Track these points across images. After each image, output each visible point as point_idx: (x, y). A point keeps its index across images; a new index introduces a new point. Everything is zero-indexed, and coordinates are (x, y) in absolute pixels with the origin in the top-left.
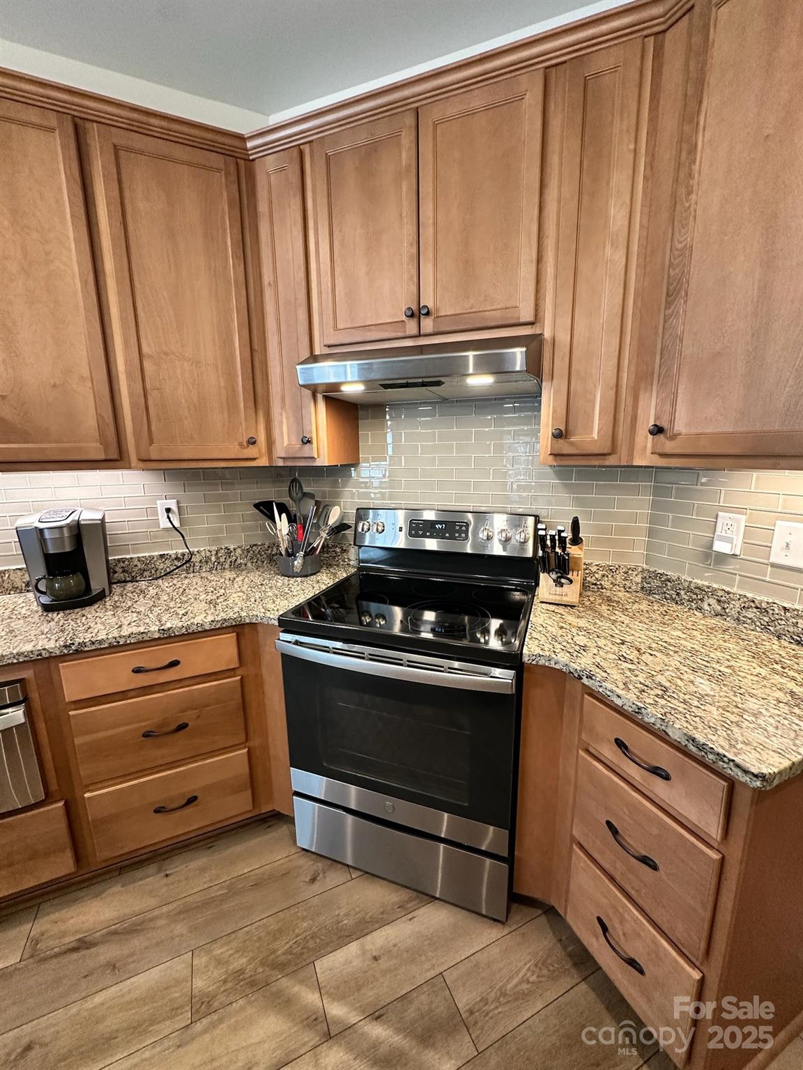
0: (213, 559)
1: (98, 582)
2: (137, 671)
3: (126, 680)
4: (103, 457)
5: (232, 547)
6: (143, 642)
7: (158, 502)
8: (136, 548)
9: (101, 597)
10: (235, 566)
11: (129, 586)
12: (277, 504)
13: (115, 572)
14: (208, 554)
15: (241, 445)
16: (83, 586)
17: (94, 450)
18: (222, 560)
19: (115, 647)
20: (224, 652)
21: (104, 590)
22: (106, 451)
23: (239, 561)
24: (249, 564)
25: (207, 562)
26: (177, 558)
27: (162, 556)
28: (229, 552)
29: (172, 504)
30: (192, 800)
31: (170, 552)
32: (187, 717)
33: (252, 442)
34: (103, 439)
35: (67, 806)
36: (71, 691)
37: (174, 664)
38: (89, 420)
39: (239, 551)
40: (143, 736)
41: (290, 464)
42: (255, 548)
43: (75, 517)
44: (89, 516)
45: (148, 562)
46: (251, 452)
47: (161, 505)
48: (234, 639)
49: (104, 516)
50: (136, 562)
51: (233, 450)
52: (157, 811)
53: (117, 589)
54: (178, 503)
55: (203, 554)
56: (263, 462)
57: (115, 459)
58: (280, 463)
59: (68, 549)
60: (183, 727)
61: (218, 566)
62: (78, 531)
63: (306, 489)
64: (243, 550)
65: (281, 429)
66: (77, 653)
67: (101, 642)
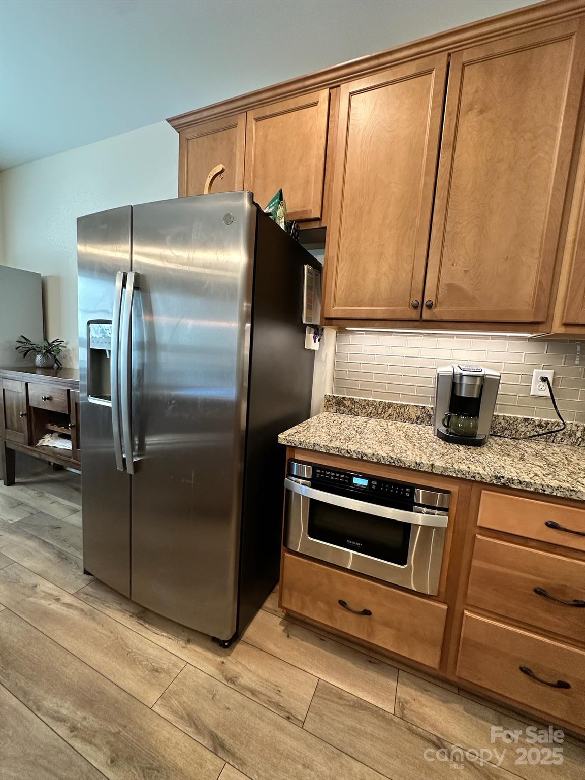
0: (580, 435)
1: (482, 431)
2: (549, 524)
3: (535, 528)
4: (530, 320)
7: (539, 371)
14: (576, 428)
22: (535, 315)
26: (540, 426)
27: (526, 420)
29: (548, 374)
30: (564, 685)
31: (535, 418)
34: (535, 305)
36: (485, 518)
38: (527, 289)
40: (535, 591)
44: (493, 373)
50: (501, 420)
54: (555, 373)
57: (542, 322)
59: (475, 396)
60: (580, 604)
62: (483, 382)
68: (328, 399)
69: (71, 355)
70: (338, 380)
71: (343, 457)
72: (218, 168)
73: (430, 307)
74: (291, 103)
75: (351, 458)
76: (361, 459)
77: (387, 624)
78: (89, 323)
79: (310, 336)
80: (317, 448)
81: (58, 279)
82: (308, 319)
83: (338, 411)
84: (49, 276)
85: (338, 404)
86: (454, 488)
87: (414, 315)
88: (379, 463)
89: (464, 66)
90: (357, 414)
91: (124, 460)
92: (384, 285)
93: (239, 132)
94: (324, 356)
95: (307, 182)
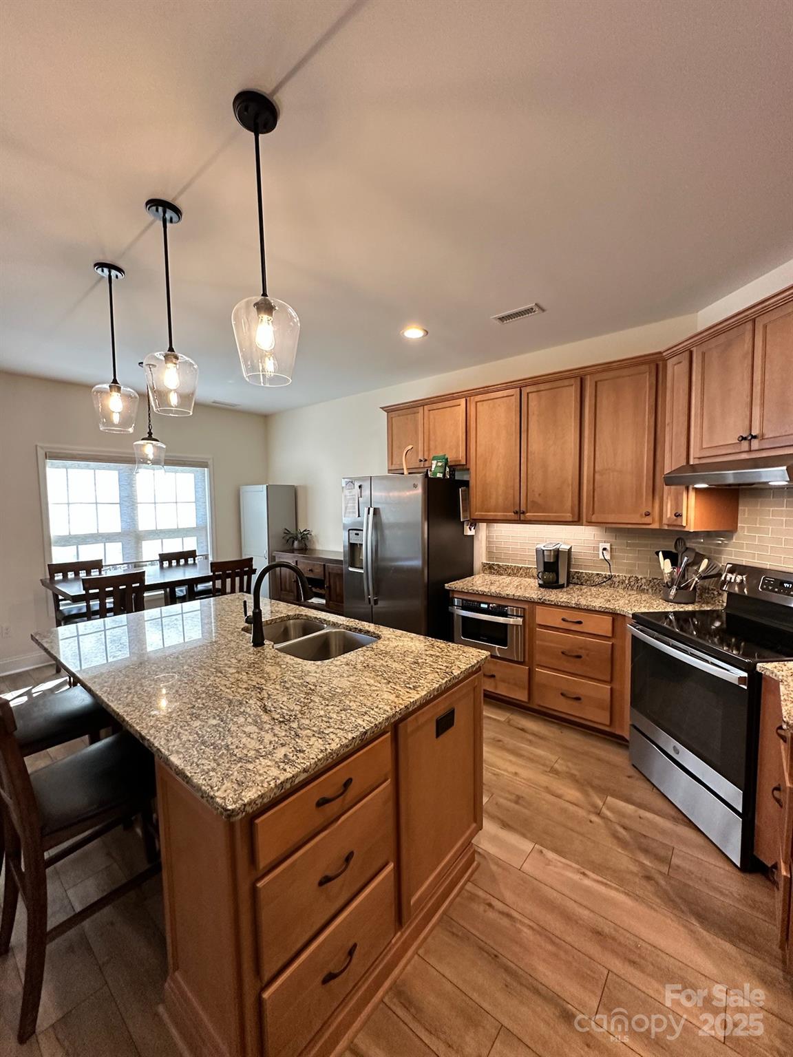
0: (627, 582)
1: (563, 580)
2: (564, 620)
3: (558, 623)
4: (570, 519)
5: (640, 577)
6: (567, 607)
7: (601, 544)
8: (587, 567)
9: (562, 587)
10: (641, 590)
11: (577, 586)
12: (663, 552)
13: (574, 578)
14: (624, 578)
15: (641, 515)
16: (555, 580)
17: (569, 517)
18: (632, 583)
19: (556, 606)
20: (604, 626)
21: (564, 584)
22: (573, 517)
23: (643, 587)
24: (650, 590)
25: (622, 583)
26: (605, 577)
27: (598, 574)
28: (637, 580)
29: (608, 546)
30: (578, 699)
31: (602, 573)
32: (582, 652)
33: (648, 514)
34: (573, 513)
35: (529, 669)
36: (539, 620)
37: (580, 623)
38: (569, 501)
39: (644, 581)
40: (563, 653)
41: (671, 528)
42: (655, 580)
43: (557, 546)
44: (564, 547)
45: (590, 576)
46: (648, 520)
47: (602, 546)
48: (611, 620)
49: (571, 547)
50: (584, 575)
51: (636, 519)
52: (562, 694)
53: (571, 586)
54: (611, 545)
55: (621, 578)
56: (656, 526)
57: (577, 521)
58: (666, 528)
59: (552, 561)
60: (579, 657)
61: (629, 587)
62: (557, 553)
63: (688, 545)
64: (647, 581)
65: (667, 506)
66: (543, 603)
67: (552, 601)
68: (484, 565)
69: (315, 539)
70: (490, 553)
71: (475, 594)
72: (410, 447)
73: (523, 513)
74: (447, 404)
75: (479, 594)
77: (503, 681)
78: (349, 530)
79: (467, 528)
80: (463, 590)
81: (305, 488)
82: (464, 518)
83: (491, 573)
84: (300, 486)
85: (490, 568)
86: (526, 607)
87: (516, 517)
88: (491, 596)
89: (528, 394)
90: (502, 575)
91: (369, 599)
92: (501, 500)
93: (420, 415)
94: (480, 537)
95: (458, 445)
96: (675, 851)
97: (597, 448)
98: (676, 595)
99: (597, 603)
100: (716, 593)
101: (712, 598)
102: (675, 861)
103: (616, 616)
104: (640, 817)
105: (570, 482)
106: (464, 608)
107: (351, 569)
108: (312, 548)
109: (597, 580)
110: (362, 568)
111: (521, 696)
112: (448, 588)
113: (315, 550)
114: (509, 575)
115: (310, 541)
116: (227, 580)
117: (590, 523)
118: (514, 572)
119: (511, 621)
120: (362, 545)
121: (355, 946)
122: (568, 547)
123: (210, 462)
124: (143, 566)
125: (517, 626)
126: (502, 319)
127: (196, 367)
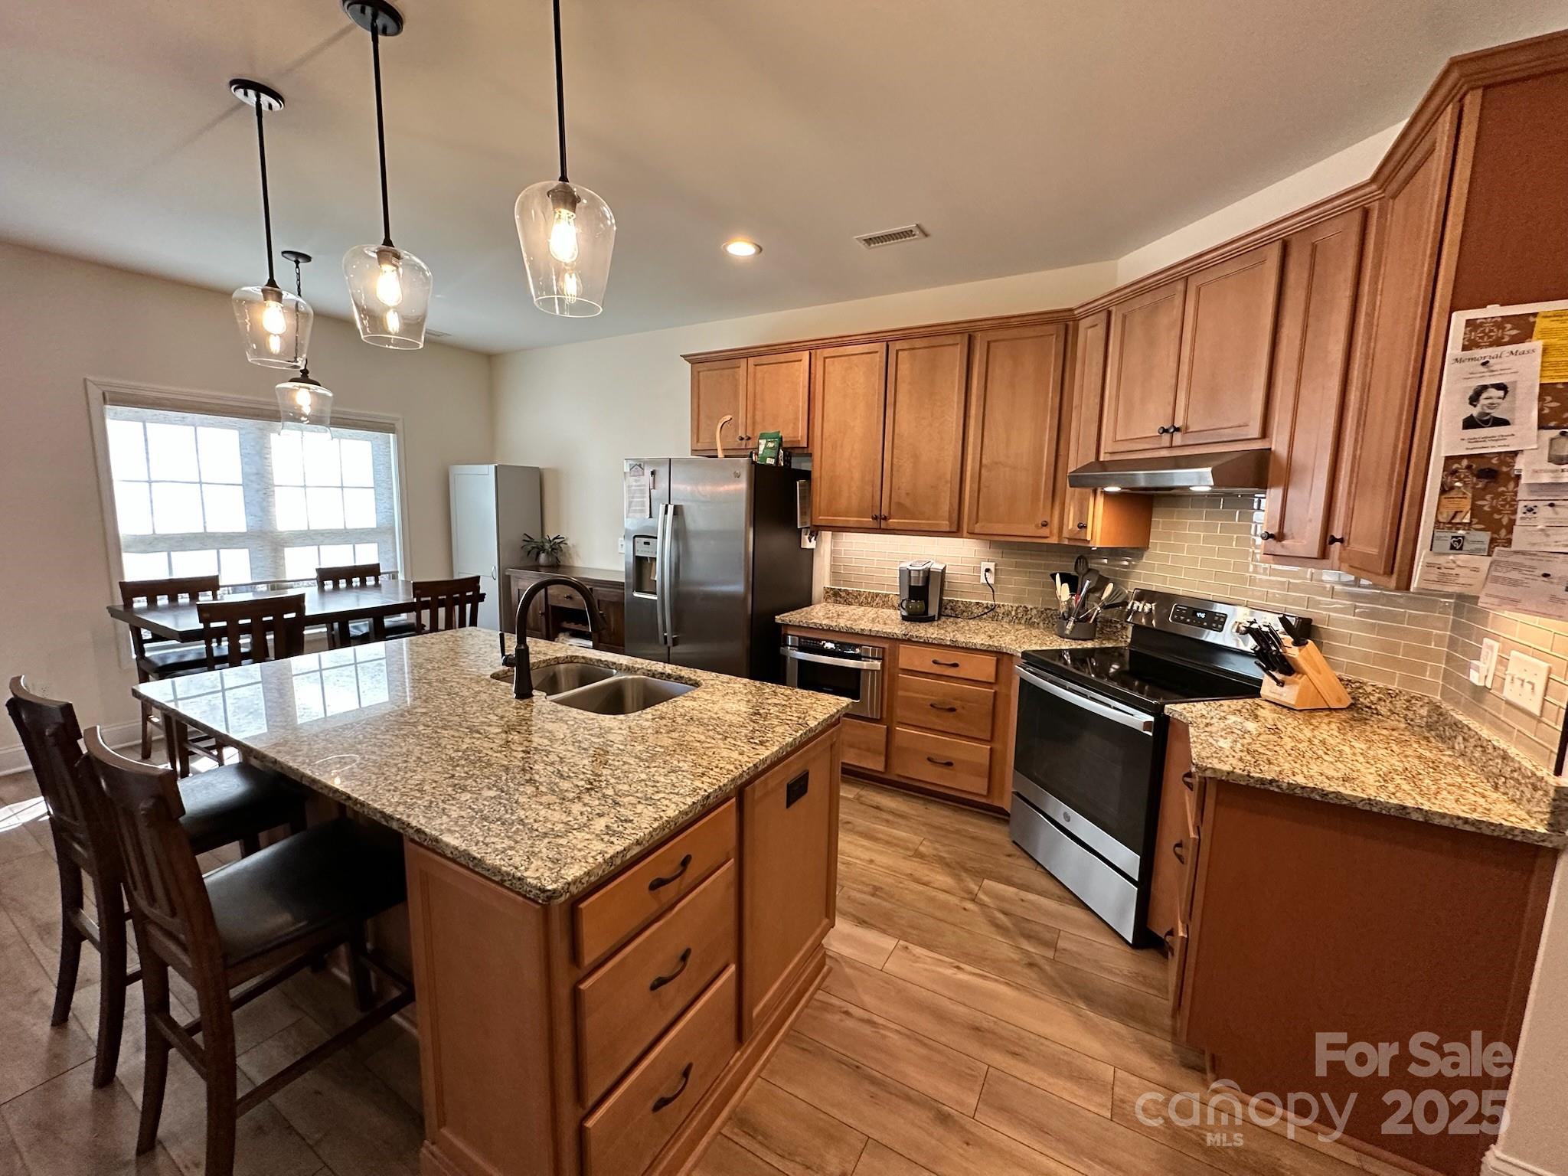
0: (1013, 613)
1: (933, 611)
2: (935, 662)
3: (927, 666)
4: (948, 529)
5: (1029, 607)
6: (940, 645)
7: (983, 563)
8: (963, 594)
9: (931, 619)
10: (1030, 624)
11: (952, 619)
12: (1061, 575)
13: (946, 609)
14: (1010, 609)
15: (1037, 526)
16: (923, 610)
17: (945, 525)
18: (1020, 616)
19: (927, 644)
20: (985, 668)
21: (934, 616)
22: (950, 527)
23: (1033, 620)
24: (1041, 624)
25: (1008, 615)
26: (987, 607)
27: (978, 603)
28: (1026, 610)
29: (992, 566)
30: (949, 764)
31: (984, 602)
32: (957, 704)
33: (1045, 524)
34: (950, 520)
35: (888, 728)
36: (903, 663)
37: (955, 665)
38: (946, 505)
39: (1034, 611)
40: (932, 705)
41: (1072, 543)
42: (1048, 611)
43: (928, 566)
44: (937, 567)
45: (967, 605)
46: (1045, 531)
47: (984, 565)
48: (994, 662)
49: (945, 568)
50: (960, 604)
51: (1031, 530)
52: (929, 759)
53: (943, 619)
54: (996, 565)
55: (1006, 608)
56: (1054, 540)
57: (955, 531)
58: (1066, 542)
59: (920, 585)
60: (952, 710)
61: (1016, 620)
62: (928, 574)
63: (1091, 565)
64: (1038, 611)
65: (1069, 514)
66: (908, 641)
67: (921, 638)
68: (827, 591)
69: (572, 551)
70: (835, 573)
72: (728, 418)
73: (885, 519)
74: (782, 357)
75: (823, 629)
76: (829, 630)
77: (851, 746)
78: (635, 537)
79: (805, 538)
81: (556, 472)
82: (802, 524)
83: (836, 602)
84: (547, 469)
85: (835, 595)
86: (886, 646)
87: (875, 525)
88: (840, 632)
89: (897, 351)
90: (850, 604)
91: (665, 637)
92: (855, 501)
93: (742, 371)
94: (822, 552)
95: (796, 419)
96: (1062, 933)
97: (985, 433)
98: (1073, 628)
99: (979, 640)
100: (1119, 626)
101: (1115, 633)
102: (1061, 944)
103: (1001, 656)
104: (1022, 900)
105: (949, 479)
106: (801, 649)
107: (636, 595)
108: (567, 564)
109: (977, 611)
110: (654, 593)
111: (876, 764)
112: (780, 622)
113: (573, 567)
114: (861, 605)
115: (564, 554)
116: (440, 609)
117: (973, 534)
118: (872, 600)
119: (864, 665)
120: (655, 559)
121: (690, 1066)
122: (941, 567)
123: (399, 426)
124: (287, 588)
125: (873, 671)
126: (869, 241)
127: (429, 274)
